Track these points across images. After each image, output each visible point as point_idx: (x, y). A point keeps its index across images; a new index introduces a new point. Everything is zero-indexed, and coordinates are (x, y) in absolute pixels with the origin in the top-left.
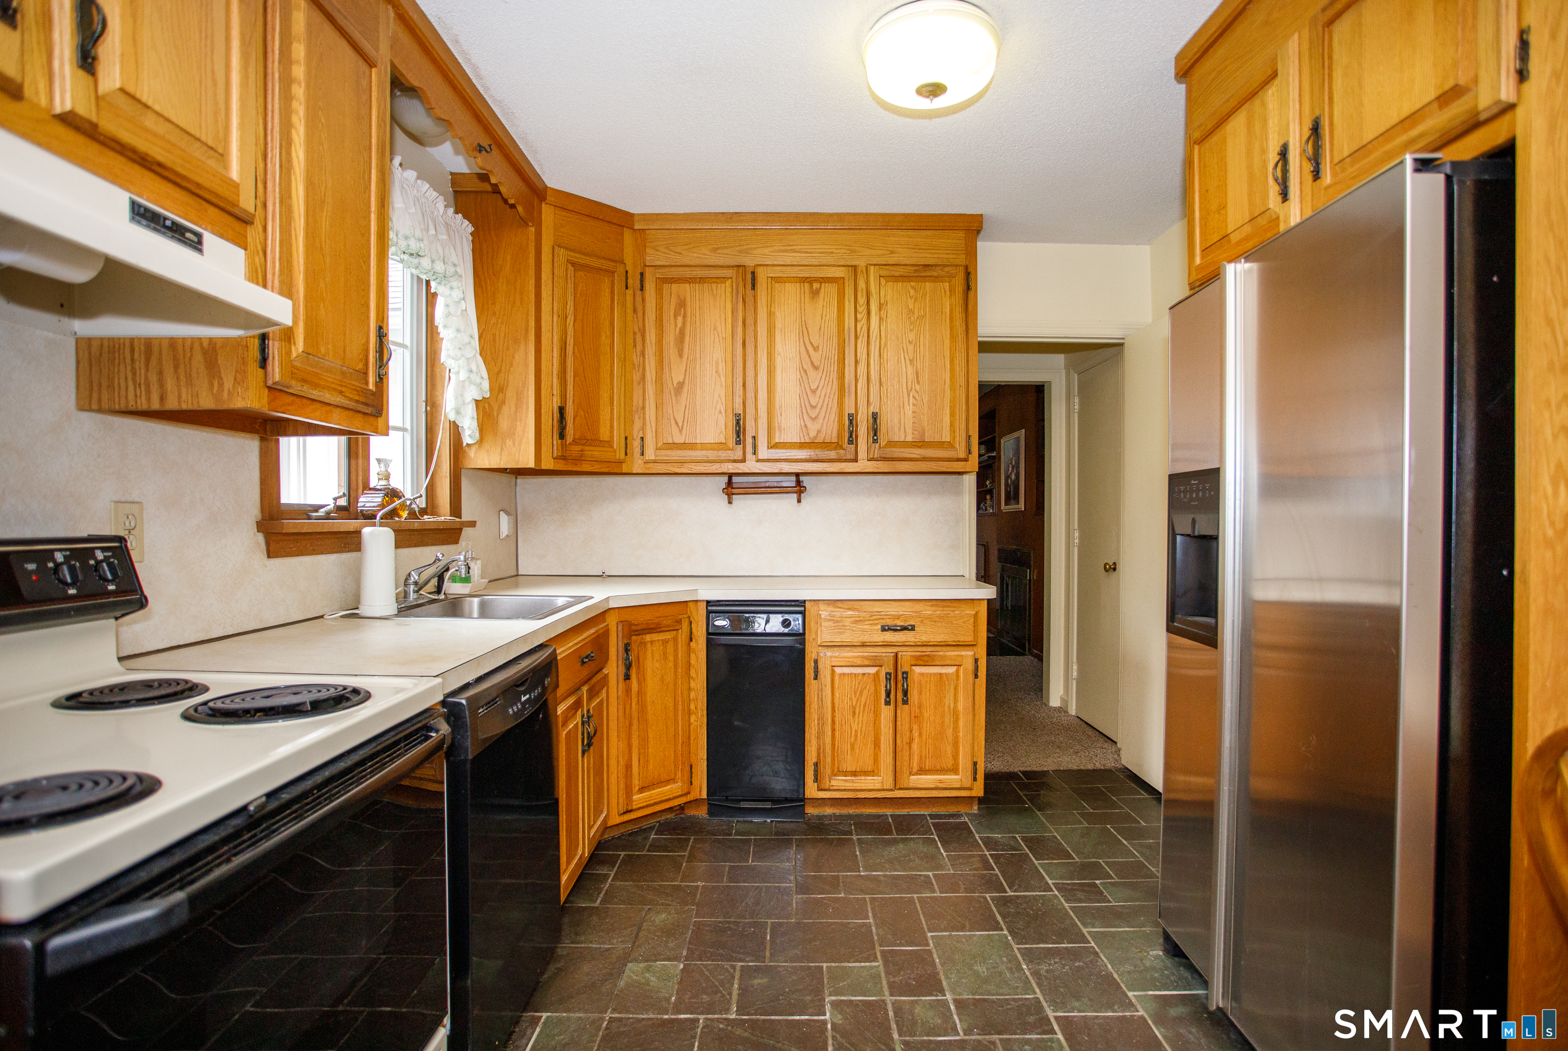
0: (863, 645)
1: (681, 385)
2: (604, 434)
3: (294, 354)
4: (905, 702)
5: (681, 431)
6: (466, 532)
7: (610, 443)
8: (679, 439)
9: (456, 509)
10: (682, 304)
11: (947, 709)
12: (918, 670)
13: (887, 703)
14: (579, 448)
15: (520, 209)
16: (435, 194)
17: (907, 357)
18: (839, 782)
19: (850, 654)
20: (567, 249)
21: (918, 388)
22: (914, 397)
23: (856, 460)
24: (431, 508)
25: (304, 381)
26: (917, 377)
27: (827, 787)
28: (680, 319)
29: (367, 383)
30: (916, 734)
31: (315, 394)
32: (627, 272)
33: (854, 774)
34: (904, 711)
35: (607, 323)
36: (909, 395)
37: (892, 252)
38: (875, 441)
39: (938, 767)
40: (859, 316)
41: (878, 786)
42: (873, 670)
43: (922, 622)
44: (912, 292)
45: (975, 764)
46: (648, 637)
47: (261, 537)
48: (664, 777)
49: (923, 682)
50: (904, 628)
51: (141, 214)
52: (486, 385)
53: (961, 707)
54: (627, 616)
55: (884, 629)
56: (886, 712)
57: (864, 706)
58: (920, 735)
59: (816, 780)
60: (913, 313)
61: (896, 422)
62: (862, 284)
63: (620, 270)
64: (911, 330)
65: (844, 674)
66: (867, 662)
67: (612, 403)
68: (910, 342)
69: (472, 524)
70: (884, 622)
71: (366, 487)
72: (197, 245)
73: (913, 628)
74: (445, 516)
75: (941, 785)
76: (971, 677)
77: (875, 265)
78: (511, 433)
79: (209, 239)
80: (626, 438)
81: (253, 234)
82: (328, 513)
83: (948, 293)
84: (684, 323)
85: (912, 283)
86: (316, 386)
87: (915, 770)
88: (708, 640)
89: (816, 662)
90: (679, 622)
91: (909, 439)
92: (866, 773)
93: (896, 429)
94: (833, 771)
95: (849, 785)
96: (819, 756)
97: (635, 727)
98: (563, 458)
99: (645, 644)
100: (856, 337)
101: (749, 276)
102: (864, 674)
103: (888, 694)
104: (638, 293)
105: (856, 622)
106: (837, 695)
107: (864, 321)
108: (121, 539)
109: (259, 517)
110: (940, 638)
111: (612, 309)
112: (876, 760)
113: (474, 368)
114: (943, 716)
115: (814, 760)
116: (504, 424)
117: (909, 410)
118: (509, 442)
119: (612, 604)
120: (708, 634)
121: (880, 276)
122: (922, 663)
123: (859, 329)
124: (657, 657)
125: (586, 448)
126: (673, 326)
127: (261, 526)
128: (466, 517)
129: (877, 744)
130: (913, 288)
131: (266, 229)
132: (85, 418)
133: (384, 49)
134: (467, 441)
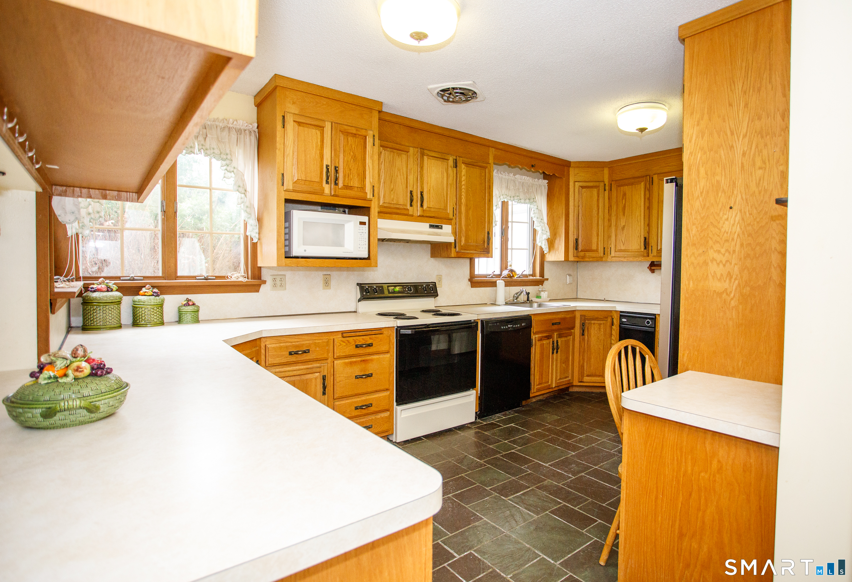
1: (624, 227)
2: (594, 247)
3: (462, 244)
5: (624, 245)
6: (545, 282)
7: (597, 251)
8: (623, 248)
9: (542, 274)
10: (625, 194)
14: (583, 253)
15: (556, 175)
16: (528, 178)
20: (579, 182)
24: (533, 275)
25: (465, 250)
28: (624, 201)
29: (484, 246)
31: (468, 252)
32: (605, 184)
35: (596, 206)
46: (593, 322)
47: (469, 283)
51: (431, 226)
52: (548, 234)
54: (583, 314)
63: (602, 184)
67: (598, 235)
69: (547, 279)
71: (506, 268)
72: (441, 228)
74: (538, 277)
78: (558, 249)
79: (444, 226)
80: (604, 248)
81: (453, 222)
82: (492, 276)
84: (625, 202)
86: (467, 250)
88: (620, 326)
90: (607, 318)
98: (577, 257)
99: (591, 324)
101: (651, 179)
104: (610, 191)
108: (435, 283)
109: (469, 278)
111: (598, 200)
113: (544, 229)
116: (556, 245)
118: (557, 252)
119: (578, 309)
120: (620, 324)
124: (596, 329)
125: (586, 253)
126: (621, 204)
127: (469, 280)
128: (545, 277)
131: (456, 219)
132: (432, 259)
133: (491, 161)
134: (545, 252)
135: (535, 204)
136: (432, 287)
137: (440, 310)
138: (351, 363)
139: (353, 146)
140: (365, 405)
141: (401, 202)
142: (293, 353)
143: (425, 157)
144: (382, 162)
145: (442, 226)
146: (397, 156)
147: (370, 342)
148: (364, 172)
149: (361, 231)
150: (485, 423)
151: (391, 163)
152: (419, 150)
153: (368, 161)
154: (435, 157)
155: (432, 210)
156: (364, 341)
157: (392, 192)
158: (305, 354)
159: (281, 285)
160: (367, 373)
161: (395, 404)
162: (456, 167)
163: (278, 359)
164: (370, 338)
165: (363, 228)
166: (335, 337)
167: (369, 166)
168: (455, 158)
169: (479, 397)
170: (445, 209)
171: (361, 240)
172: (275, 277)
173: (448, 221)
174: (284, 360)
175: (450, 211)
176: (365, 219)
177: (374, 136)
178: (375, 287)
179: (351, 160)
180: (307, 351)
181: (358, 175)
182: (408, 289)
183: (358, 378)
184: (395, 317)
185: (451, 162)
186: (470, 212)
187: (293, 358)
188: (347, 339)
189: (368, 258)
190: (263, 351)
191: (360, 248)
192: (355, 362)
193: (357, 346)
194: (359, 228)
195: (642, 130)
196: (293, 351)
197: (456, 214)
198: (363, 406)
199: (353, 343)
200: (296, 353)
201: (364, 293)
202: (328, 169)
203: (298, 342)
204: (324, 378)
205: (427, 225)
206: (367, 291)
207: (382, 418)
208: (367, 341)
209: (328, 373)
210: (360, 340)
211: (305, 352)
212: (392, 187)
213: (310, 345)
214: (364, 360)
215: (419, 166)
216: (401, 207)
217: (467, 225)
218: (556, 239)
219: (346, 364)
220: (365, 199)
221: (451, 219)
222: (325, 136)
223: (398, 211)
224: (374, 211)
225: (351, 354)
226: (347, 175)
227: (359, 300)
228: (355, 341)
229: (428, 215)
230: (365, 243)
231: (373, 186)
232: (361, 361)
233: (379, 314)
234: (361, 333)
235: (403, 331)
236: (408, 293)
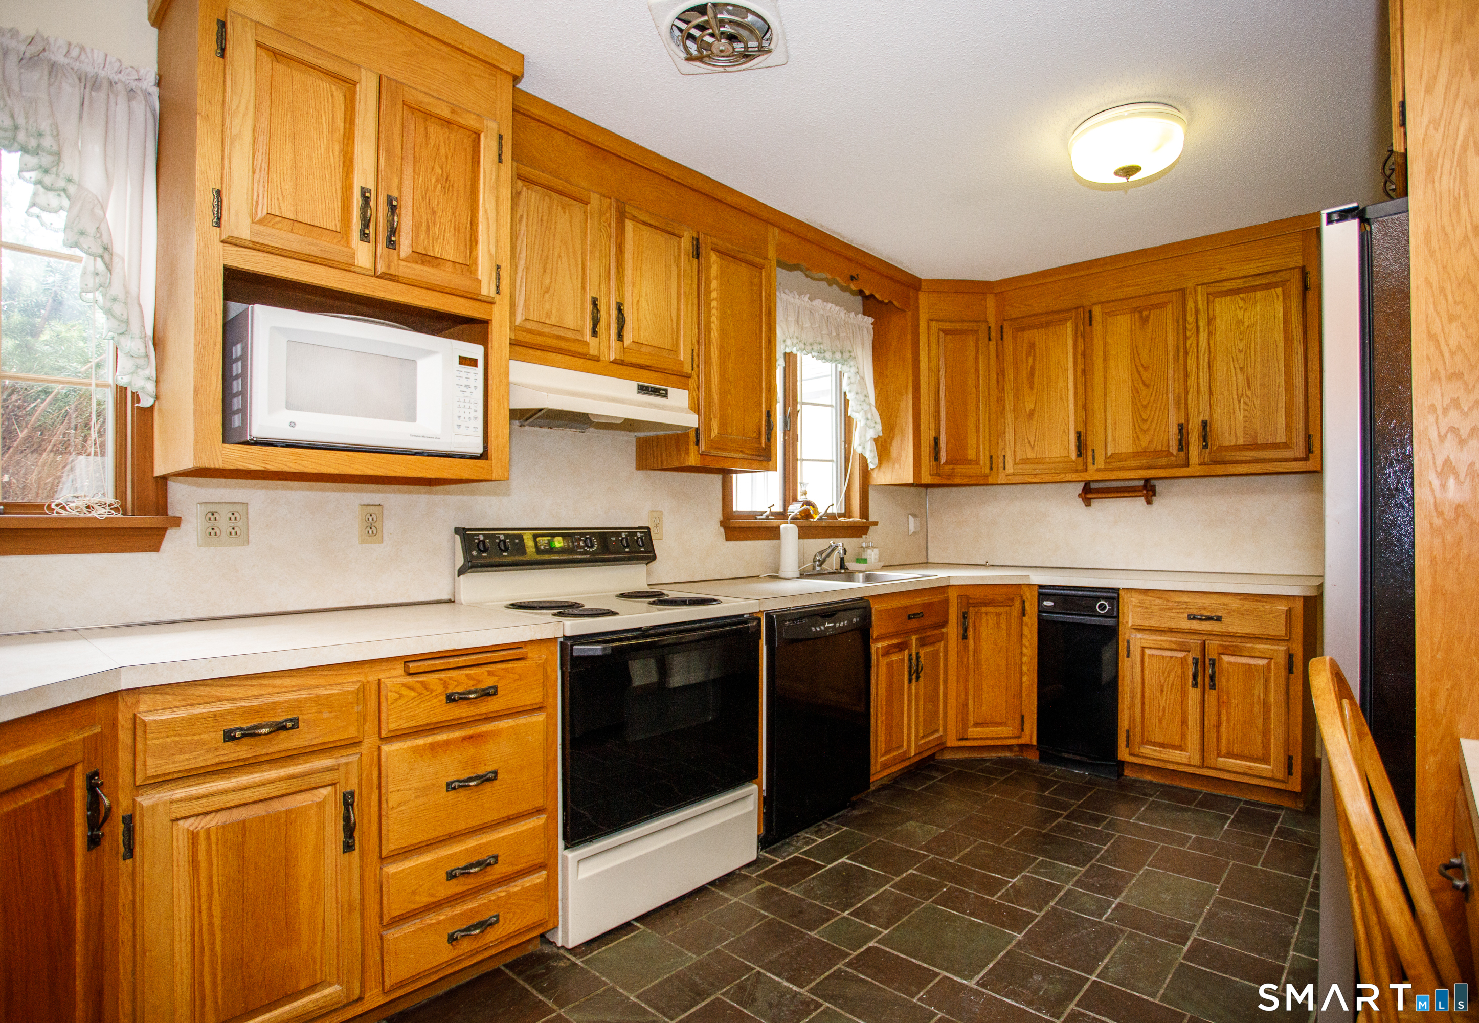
0: (1171, 631)
1: (1032, 412)
2: (971, 454)
3: (713, 436)
4: (1213, 687)
5: (1033, 448)
6: (872, 528)
7: (977, 462)
8: (1031, 455)
9: (864, 513)
10: (1032, 346)
11: (1256, 699)
12: (1226, 658)
13: (1195, 685)
14: (950, 467)
15: (895, 303)
16: (838, 308)
17: (1237, 367)
18: (1147, 750)
19: (1159, 638)
20: (938, 321)
21: (1249, 393)
22: (1245, 403)
23: (1187, 465)
24: (847, 513)
25: (719, 449)
26: (1248, 384)
27: (1137, 753)
28: (1031, 359)
29: (760, 443)
30: (1224, 718)
31: (726, 454)
32: (989, 328)
33: (1163, 745)
34: (1211, 695)
35: (973, 370)
36: (1239, 401)
37: (1221, 269)
38: (1206, 447)
39: (1247, 754)
40: (1188, 334)
41: (1186, 761)
42: (1180, 655)
43: (1229, 613)
44: (1241, 303)
45: (1290, 758)
46: (984, 609)
47: (722, 530)
48: (997, 719)
49: (1231, 671)
50: (1209, 619)
51: (642, 389)
52: (879, 427)
53: (1272, 699)
54: (965, 592)
55: (1192, 617)
56: (1194, 695)
57: (1172, 685)
58: (1228, 720)
59: (1127, 746)
60: (1243, 323)
61: (1227, 427)
62: (1190, 304)
63: (984, 327)
64: (1241, 340)
65: (1153, 655)
66: (1174, 647)
67: (978, 431)
68: (1240, 351)
69: (876, 524)
70: (1190, 611)
71: (795, 500)
72: (665, 395)
73: (1219, 619)
74: (856, 518)
75: (1250, 772)
76: (1283, 673)
77: (1202, 285)
78: (898, 460)
79: (671, 391)
80: (991, 457)
81: (692, 382)
82: (767, 516)
83: (1281, 298)
84: (1034, 362)
85: (1241, 295)
86: (725, 450)
87: (1224, 751)
88: (1039, 616)
89: (1128, 642)
90: (1012, 599)
91: (1241, 442)
92: (1174, 747)
93: (1227, 434)
94: (1142, 740)
95: (1157, 755)
96: (1130, 725)
97: (971, 677)
98: (938, 475)
99: (981, 614)
100: (1186, 353)
101: (1087, 315)
102: (1171, 657)
103: (1195, 677)
104: (1000, 342)
105: (1163, 609)
106: (1146, 672)
107: (1193, 338)
108: (648, 528)
109: (721, 519)
110: (1247, 630)
111: (977, 358)
112: (1183, 736)
113: (870, 417)
114: (1252, 705)
115: (1126, 728)
116: (894, 452)
117: (1240, 416)
118: (897, 466)
119: (952, 583)
120: (1039, 611)
121: (1208, 294)
122: (1229, 652)
123: (1188, 345)
124: (991, 625)
125: (956, 466)
126: (1025, 365)
127: (722, 523)
128: (871, 519)
129: (1184, 722)
130: (1242, 299)
131: (698, 377)
132: (641, 474)
133: (772, 254)
134: (871, 466)
135: (852, 363)
136: (641, 538)
137: (665, 592)
138: (433, 747)
139: (442, 151)
140: (478, 864)
141: (570, 321)
142: (238, 734)
143: (629, 225)
144: (522, 216)
145: (666, 391)
146: (560, 208)
147: (489, 682)
148: (471, 224)
149: (464, 382)
150: (780, 861)
151: (545, 223)
152: (614, 204)
153: (485, 198)
154: (650, 225)
155: (644, 349)
156: (472, 683)
157: (546, 295)
158: (283, 734)
159: (233, 532)
160: (482, 771)
161: (561, 843)
162: (698, 258)
163: (181, 757)
164: (490, 673)
165: (470, 375)
166: (382, 675)
167: (486, 211)
168: (695, 235)
169: (764, 798)
170: (676, 352)
171: (462, 405)
172: (213, 508)
173: (682, 379)
174: (205, 759)
175: (684, 355)
176: (475, 351)
177: (501, 137)
178: (502, 537)
179: (435, 187)
180: (289, 725)
181: (457, 229)
182: (585, 541)
183: (454, 789)
184: (556, 611)
185: (686, 243)
186: (730, 365)
187: (241, 751)
188: (422, 678)
189: (484, 456)
190: (124, 736)
191: (459, 426)
192: (447, 743)
193: (450, 699)
194: (457, 374)
195: (1128, 171)
196: (241, 729)
197: (698, 366)
198: (472, 866)
199: (440, 689)
200: (250, 733)
201: (475, 553)
202: (366, 200)
203: (257, 697)
204: (348, 801)
205: (634, 385)
206: (482, 547)
207: (525, 890)
208: (479, 682)
209: (360, 785)
210: (460, 681)
211: (280, 727)
212: (547, 282)
213: (298, 704)
214: (471, 737)
215: (613, 240)
216: (569, 335)
217: (723, 393)
218: (893, 438)
219: (418, 751)
220: (474, 297)
221: (688, 377)
222: (359, 107)
223: (563, 345)
224: (500, 334)
225: (434, 720)
226: (424, 224)
227: (461, 572)
228: (445, 685)
229: (634, 360)
230: (473, 414)
231: (498, 267)
232: (465, 739)
233: (512, 605)
234: (462, 661)
235: (580, 650)
236: (585, 553)
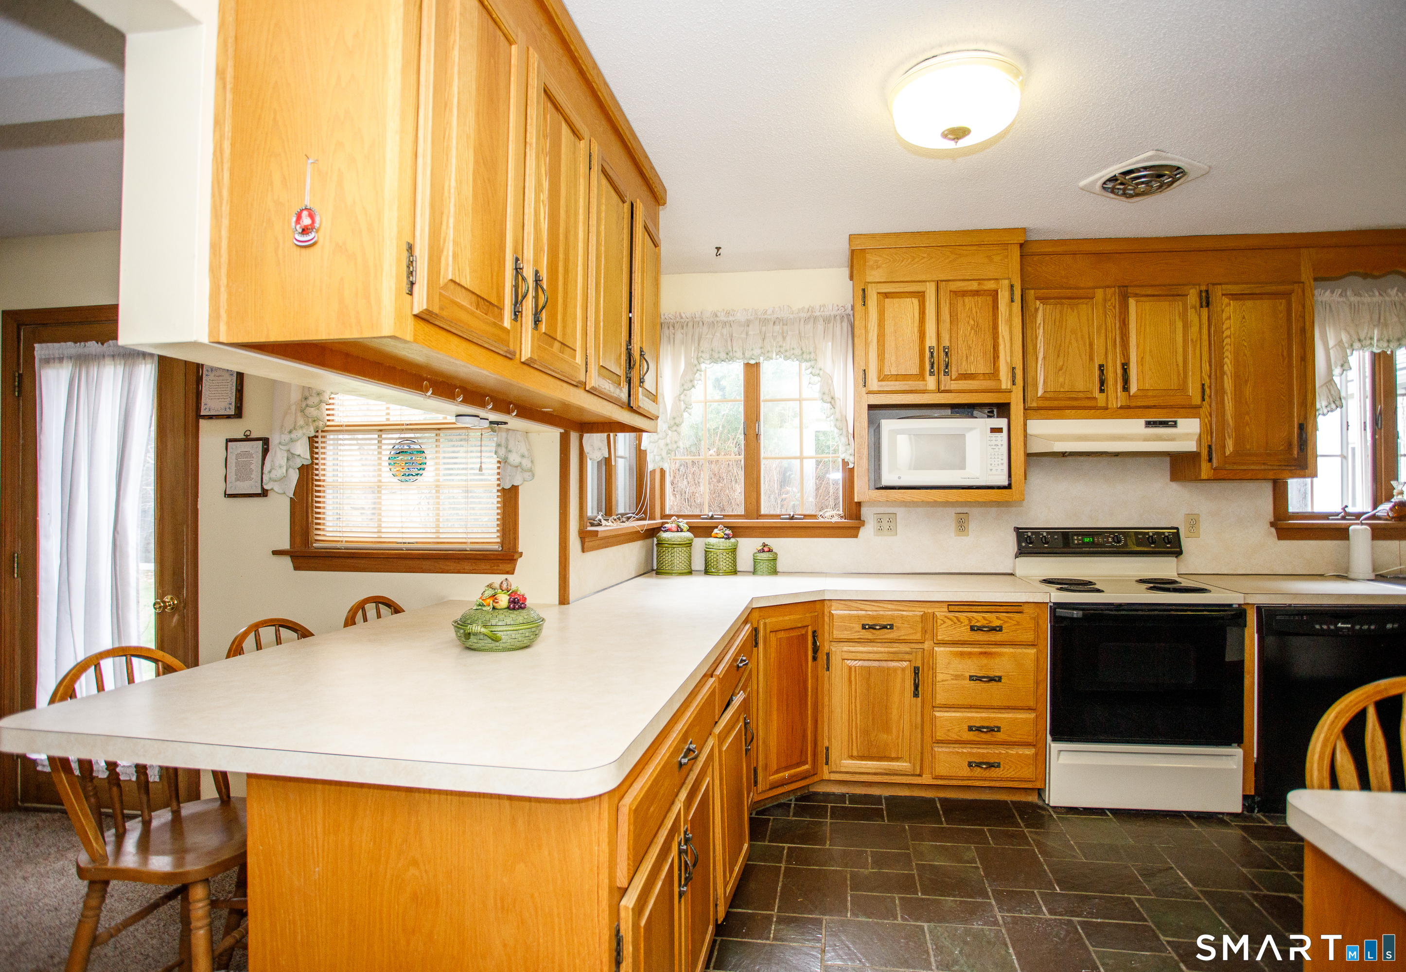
3: (1228, 453)
25: (1235, 464)
29: (1292, 455)
47: (1273, 530)
51: (1149, 424)
72: (1175, 425)
79: (1180, 421)
81: (1204, 411)
86: (1241, 464)
108: (1177, 529)
109: (1272, 520)
127: (1273, 523)
131: (1210, 406)
132: (1174, 486)
133: (1306, 274)
136: (1170, 536)
137: (1177, 581)
138: (962, 654)
139: (974, 311)
140: (987, 727)
141: (1080, 386)
142: (867, 627)
143: (1132, 302)
144: (1040, 324)
145: (1175, 422)
146: (1069, 310)
147: (996, 623)
148: (994, 347)
149: (994, 443)
150: (1270, 824)
151: (1057, 323)
152: (1117, 290)
153: (1003, 330)
154: (1153, 296)
155: (1150, 393)
156: (985, 622)
157: (1061, 372)
158: (886, 631)
159: (888, 529)
160: (991, 674)
161: (1049, 738)
162: (1208, 305)
163: (846, 632)
164: (998, 618)
165: (997, 439)
166: (936, 610)
167: (1003, 336)
168: (1203, 288)
169: (1256, 766)
170: (1183, 388)
171: (993, 457)
173: (1191, 410)
174: (855, 636)
175: (1193, 390)
176: (1002, 423)
177: (1012, 286)
178: (1045, 534)
179: (970, 334)
180: (889, 626)
181: (985, 353)
182: (1113, 538)
183: (973, 680)
184: (1059, 586)
185: (1193, 297)
186: (1248, 391)
187: (868, 634)
188: (957, 614)
189: (1009, 487)
190: (826, 619)
191: (991, 470)
192: (970, 654)
193: (972, 629)
194: (989, 439)
196: (868, 624)
197: (1210, 397)
198: (984, 727)
199: (967, 622)
200: (872, 627)
201: (1024, 544)
202: (932, 353)
203: (876, 611)
204: (916, 670)
205: (1142, 422)
206: (1029, 540)
207: (1020, 756)
208: (990, 622)
209: (923, 664)
210: (979, 619)
211: (884, 627)
212: (1061, 363)
213: (893, 617)
214: (985, 653)
215: (1117, 318)
216: (1081, 395)
217: (1239, 416)
219: (952, 653)
220: (999, 391)
221: (1200, 407)
222: (927, 304)
223: (1075, 403)
224: (1017, 410)
225: (962, 639)
226: (965, 356)
227: (1016, 557)
228: (970, 621)
229: (1139, 404)
230: (1000, 462)
231: (1014, 368)
232: (981, 653)
233: (1044, 580)
234: (979, 609)
235: (1060, 612)
236: (1113, 546)
